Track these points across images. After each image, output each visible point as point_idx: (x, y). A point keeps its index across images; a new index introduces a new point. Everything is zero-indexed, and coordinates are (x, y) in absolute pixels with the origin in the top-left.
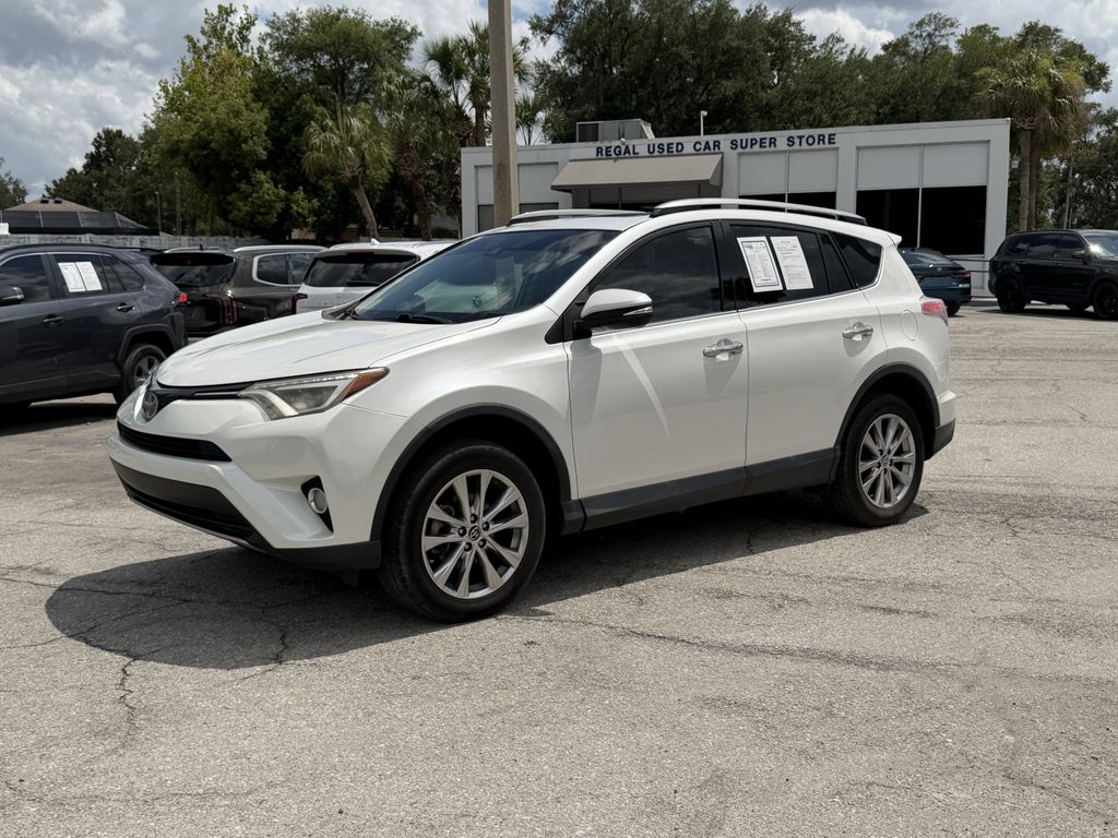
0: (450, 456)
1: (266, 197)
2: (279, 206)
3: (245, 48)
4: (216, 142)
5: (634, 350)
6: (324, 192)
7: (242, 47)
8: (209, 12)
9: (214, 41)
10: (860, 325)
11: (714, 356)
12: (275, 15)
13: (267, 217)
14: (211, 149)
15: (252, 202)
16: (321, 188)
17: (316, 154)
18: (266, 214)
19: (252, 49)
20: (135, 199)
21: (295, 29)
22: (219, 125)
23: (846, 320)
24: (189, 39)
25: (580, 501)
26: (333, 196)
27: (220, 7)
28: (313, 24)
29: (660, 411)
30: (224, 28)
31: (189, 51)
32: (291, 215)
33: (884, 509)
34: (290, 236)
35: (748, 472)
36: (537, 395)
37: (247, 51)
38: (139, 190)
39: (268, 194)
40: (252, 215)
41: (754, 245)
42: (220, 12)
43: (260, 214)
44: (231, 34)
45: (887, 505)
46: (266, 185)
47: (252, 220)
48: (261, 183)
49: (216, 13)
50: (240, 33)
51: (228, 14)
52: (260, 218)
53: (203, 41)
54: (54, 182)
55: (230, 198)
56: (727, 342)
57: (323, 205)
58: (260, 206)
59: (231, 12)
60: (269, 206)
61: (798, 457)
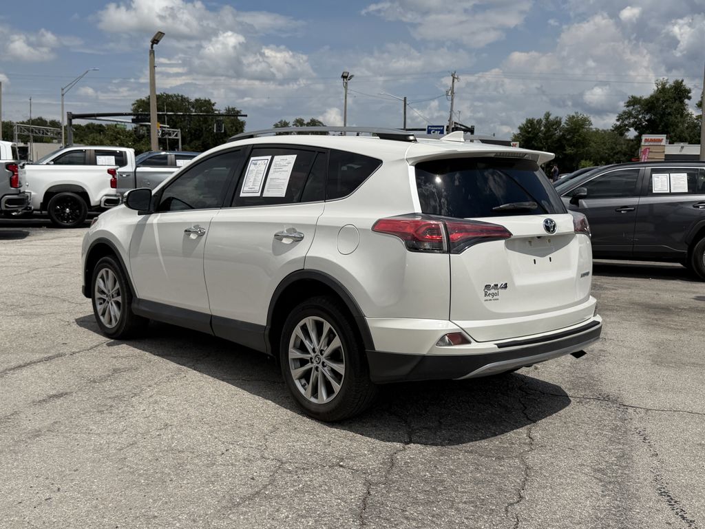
10: (294, 230)
11: (189, 234)
23: (281, 225)
25: (139, 300)
33: (310, 402)
35: (211, 319)
45: (313, 400)
61: (242, 322)
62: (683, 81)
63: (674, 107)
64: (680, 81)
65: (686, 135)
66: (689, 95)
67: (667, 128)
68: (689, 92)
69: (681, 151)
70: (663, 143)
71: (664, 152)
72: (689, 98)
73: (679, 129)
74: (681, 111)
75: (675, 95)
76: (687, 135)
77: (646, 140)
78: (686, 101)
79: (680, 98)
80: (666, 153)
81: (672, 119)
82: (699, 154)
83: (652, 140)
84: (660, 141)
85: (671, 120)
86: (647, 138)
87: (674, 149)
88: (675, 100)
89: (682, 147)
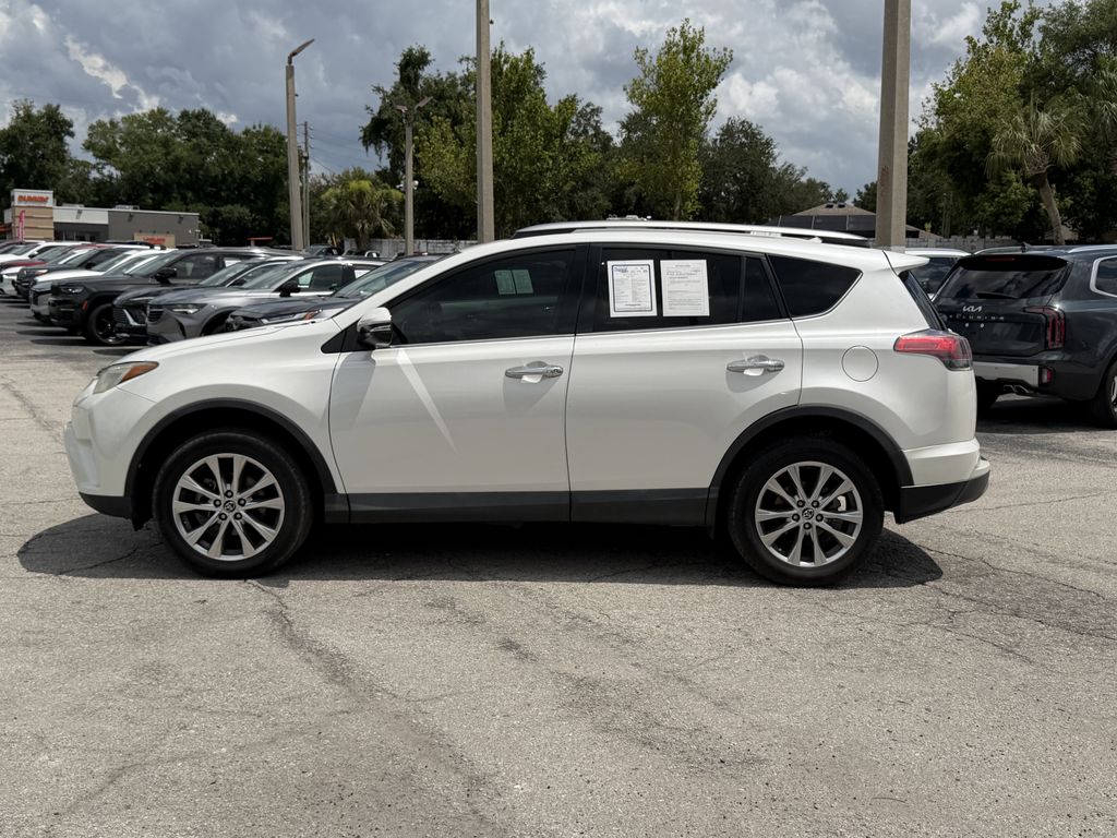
0: (202, 438)
1: (1013, 196)
2: (1027, 205)
3: (1026, 43)
4: (970, 142)
5: (415, 365)
6: (1081, 189)
7: (1023, 44)
8: (992, 10)
9: (995, 39)
11: (519, 376)
12: (1050, 6)
13: (1012, 217)
14: (965, 150)
15: (998, 202)
16: (1078, 186)
17: (997, 154)
18: (1013, 214)
19: (1034, 43)
20: (927, 201)
21: (1072, 18)
22: (974, 126)
24: (970, 39)
25: (347, 496)
26: (1092, 194)
27: (1004, 4)
28: (1092, 12)
29: (440, 424)
30: (1005, 25)
31: (969, 52)
32: (1039, 214)
34: (1043, 237)
36: (291, 397)
37: (1028, 46)
38: (933, 191)
39: (1016, 194)
40: (997, 215)
41: (629, 268)
42: (1003, 9)
43: (1005, 214)
44: (1011, 31)
46: (1015, 184)
47: (996, 221)
48: (1010, 182)
49: (999, 12)
50: (1022, 28)
51: (1012, 11)
52: (1004, 218)
53: (983, 40)
54: (866, 187)
55: (977, 199)
56: (541, 364)
57: (1076, 202)
58: (1006, 206)
59: (1016, 8)
60: (1016, 205)
62: (58, 106)
63: (51, 147)
64: (55, 106)
65: (73, 191)
66: (71, 129)
67: (43, 179)
68: (71, 126)
69: (77, 218)
70: (51, 203)
71: (52, 218)
72: (72, 135)
73: (60, 183)
74: (60, 154)
75: (49, 128)
76: (74, 193)
77: (21, 199)
78: (67, 139)
79: (57, 133)
80: (56, 220)
81: (49, 165)
82: (106, 222)
83: (30, 199)
84: (44, 200)
85: (47, 167)
86: (23, 195)
87: (68, 214)
88: (51, 136)
89: (80, 212)
